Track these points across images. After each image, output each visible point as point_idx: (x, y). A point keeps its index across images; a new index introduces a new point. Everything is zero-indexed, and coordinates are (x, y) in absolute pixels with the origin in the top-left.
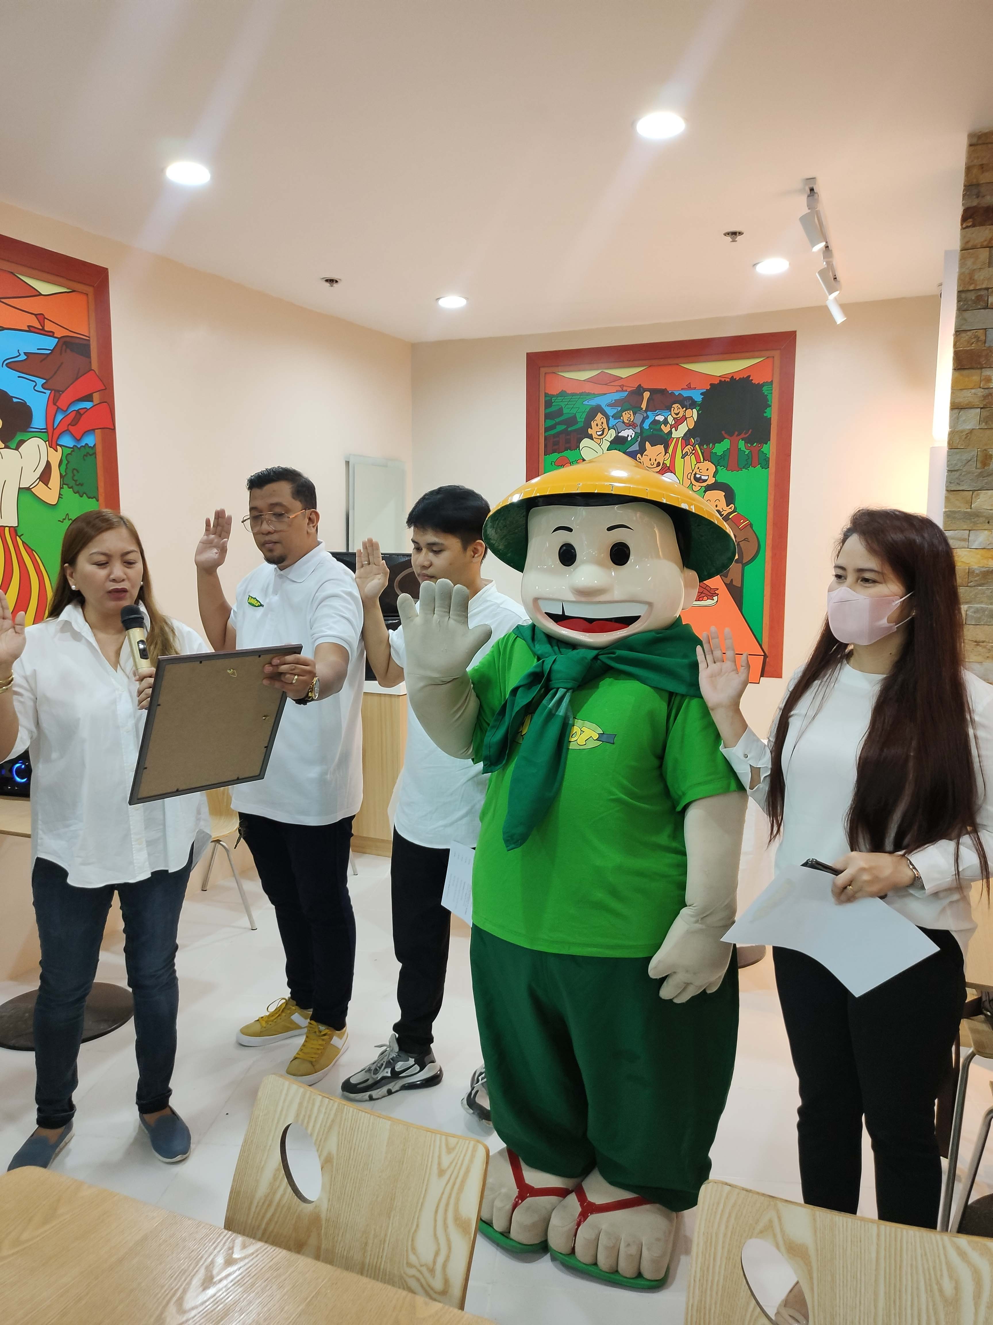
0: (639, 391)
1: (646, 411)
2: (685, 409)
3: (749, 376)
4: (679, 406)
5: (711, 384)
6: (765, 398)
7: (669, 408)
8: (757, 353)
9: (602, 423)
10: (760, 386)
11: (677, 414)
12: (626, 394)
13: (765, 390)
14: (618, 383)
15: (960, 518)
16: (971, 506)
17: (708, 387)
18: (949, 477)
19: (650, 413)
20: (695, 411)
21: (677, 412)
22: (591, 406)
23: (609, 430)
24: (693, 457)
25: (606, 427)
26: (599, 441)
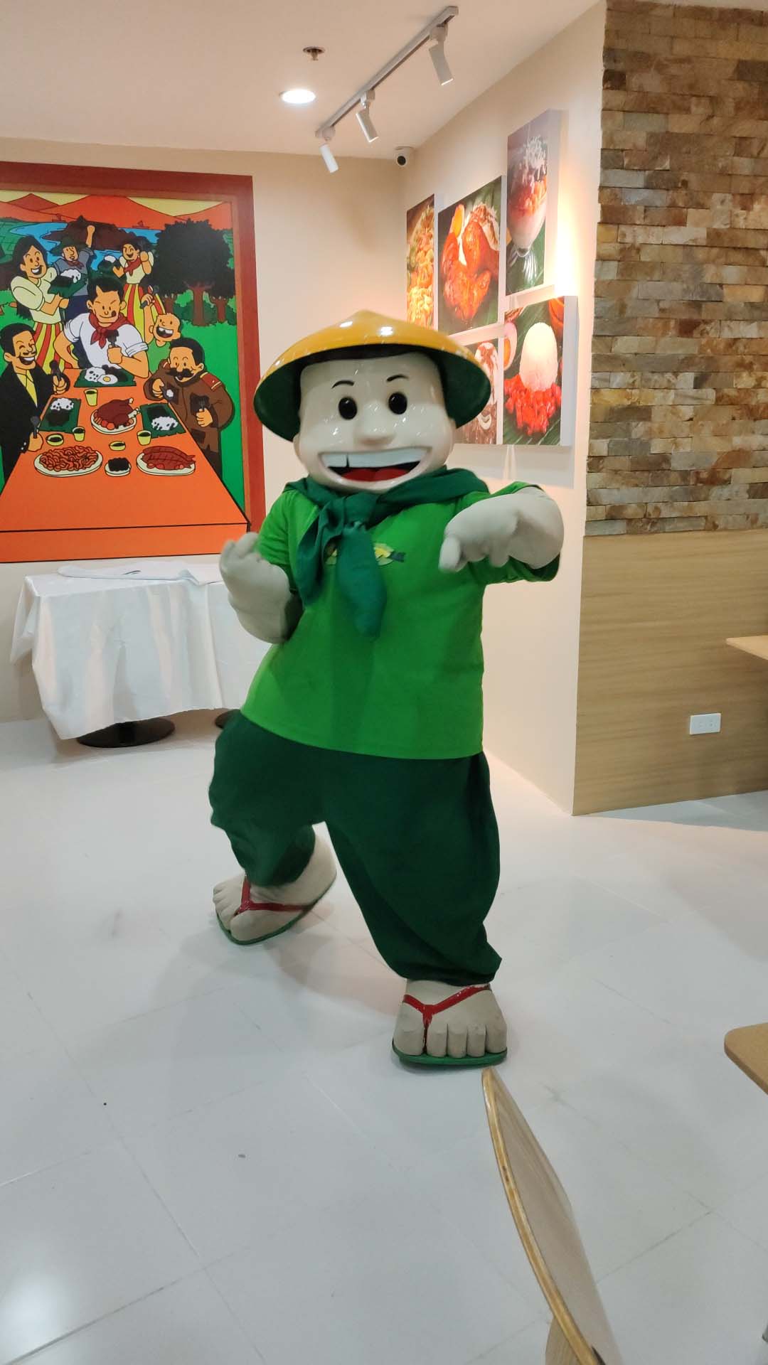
0: (80, 225)
1: (93, 248)
2: (138, 251)
3: (207, 221)
4: (132, 247)
5: (166, 225)
6: (226, 248)
7: (120, 248)
8: (213, 196)
9: (38, 259)
10: (220, 233)
11: (130, 256)
12: (64, 226)
13: (225, 237)
14: (54, 211)
15: (604, 361)
16: (611, 351)
17: (164, 228)
18: (595, 323)
19: (97, 252)
20: (150, 254)
21: (130, 253)
22: (20, 237)
23: (47, 268)
24: (153, 307)
25: (43, 264)
26: (36, 282)
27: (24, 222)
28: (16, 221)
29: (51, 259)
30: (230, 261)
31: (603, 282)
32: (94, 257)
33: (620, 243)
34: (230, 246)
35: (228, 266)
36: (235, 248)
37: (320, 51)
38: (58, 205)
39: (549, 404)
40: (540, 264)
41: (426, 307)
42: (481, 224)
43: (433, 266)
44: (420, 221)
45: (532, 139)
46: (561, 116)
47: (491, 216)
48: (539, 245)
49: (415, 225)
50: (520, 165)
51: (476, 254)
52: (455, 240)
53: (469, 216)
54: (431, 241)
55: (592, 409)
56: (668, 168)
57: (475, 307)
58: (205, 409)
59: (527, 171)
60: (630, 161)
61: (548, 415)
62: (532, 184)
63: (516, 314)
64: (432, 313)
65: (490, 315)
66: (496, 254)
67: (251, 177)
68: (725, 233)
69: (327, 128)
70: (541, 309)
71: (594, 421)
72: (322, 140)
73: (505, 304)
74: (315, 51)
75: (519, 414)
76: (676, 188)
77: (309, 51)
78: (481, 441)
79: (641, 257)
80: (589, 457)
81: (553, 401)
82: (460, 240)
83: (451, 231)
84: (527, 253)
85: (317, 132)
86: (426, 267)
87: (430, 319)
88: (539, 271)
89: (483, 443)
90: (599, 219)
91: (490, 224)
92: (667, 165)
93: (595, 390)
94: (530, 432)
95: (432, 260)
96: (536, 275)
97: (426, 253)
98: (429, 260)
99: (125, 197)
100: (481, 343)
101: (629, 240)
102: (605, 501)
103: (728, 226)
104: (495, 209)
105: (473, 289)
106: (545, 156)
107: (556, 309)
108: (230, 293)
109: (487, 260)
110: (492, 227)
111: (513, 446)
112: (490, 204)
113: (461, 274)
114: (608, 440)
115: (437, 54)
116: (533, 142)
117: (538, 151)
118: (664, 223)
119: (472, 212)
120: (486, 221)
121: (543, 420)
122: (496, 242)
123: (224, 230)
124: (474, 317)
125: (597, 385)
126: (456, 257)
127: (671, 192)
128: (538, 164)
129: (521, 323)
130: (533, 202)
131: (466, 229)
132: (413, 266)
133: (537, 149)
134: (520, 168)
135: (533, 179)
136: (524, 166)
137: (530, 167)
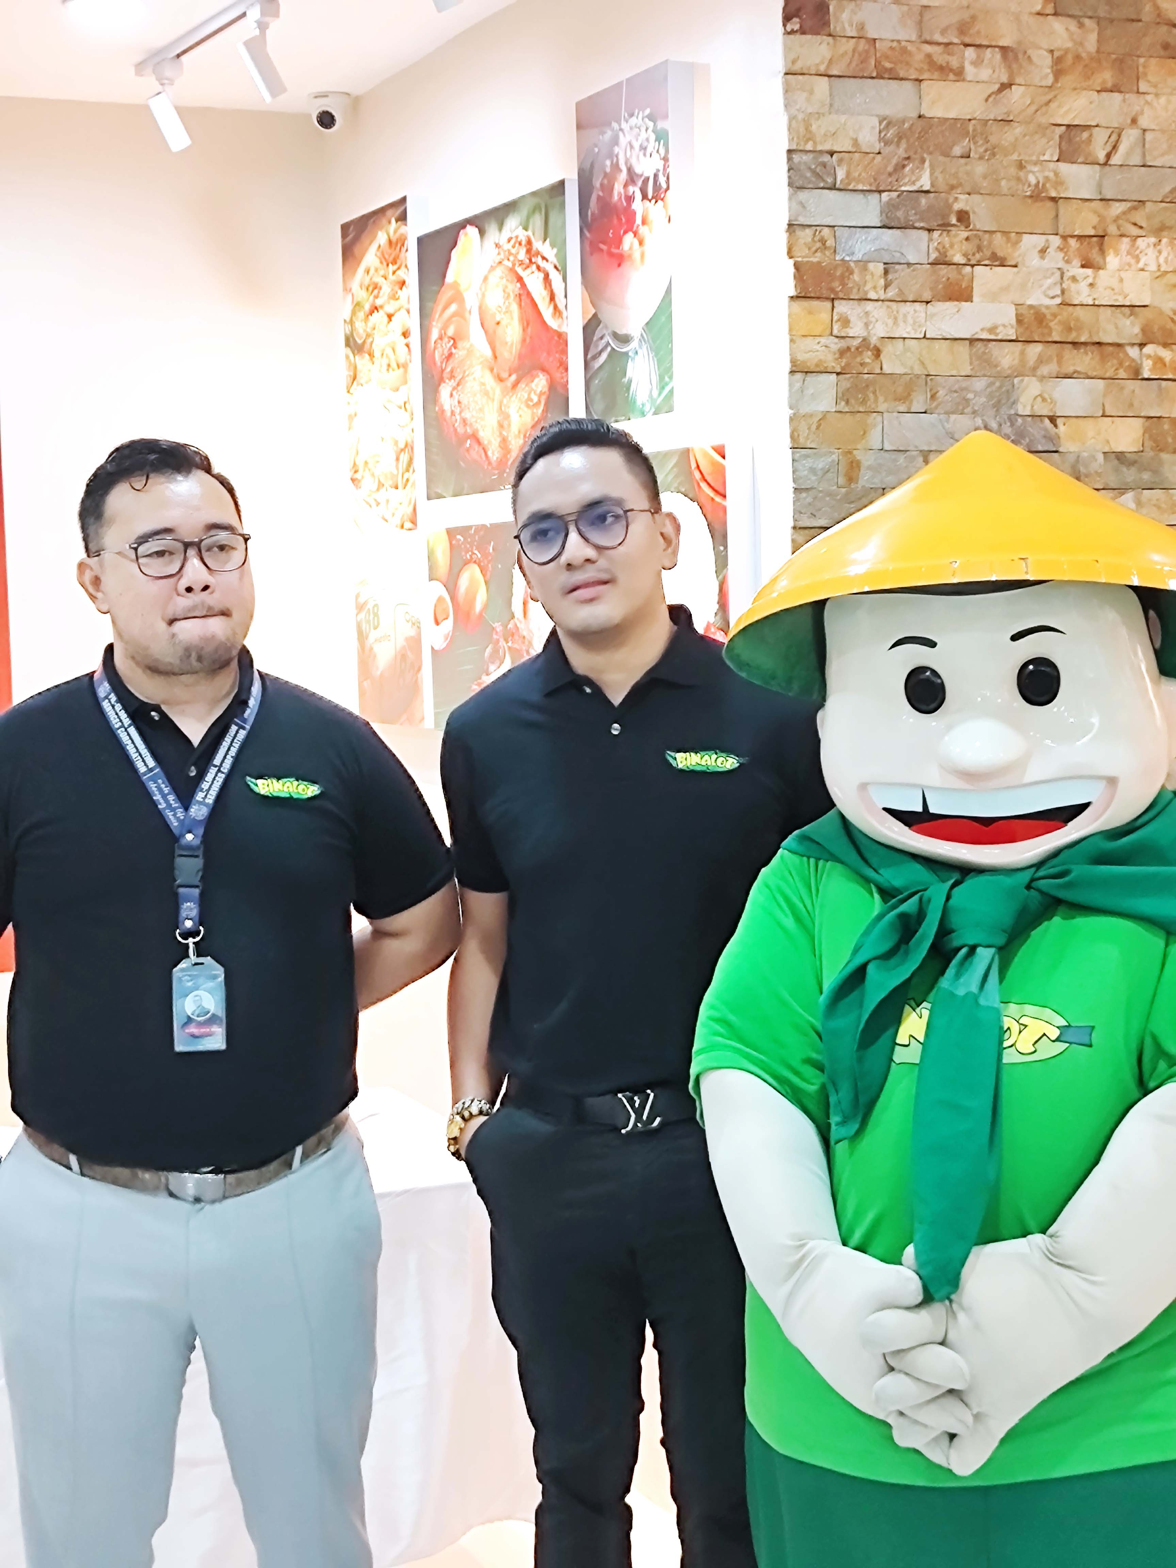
31: (809, 416)
33: (837, 337)
40: (665, 371)
45: (630, 116)
46: (693, 76)
48: (660, 332)
56: (927, 187)
59: (623, 176)
60: (848, 174)
62: (638, 205)
68: (1055, 316)
70: (674, 461)
76: (945, 226)
79: (884, 367)
84: (634, 345)
88: (662, 388)
92: (925, 182)
96: (655, 393)
101: (856, 330)
103: (1058, 301)
106: (662, 151)
107: (706, 469)
116: (633, 121)
117: (647, 140)
118: (927, 296)
127: (936, 234)
128: (646, 167)
130: (641, 243)
133: (644, 135)
134: (608, 170)
135: (638, 196)
136: (616, 167)
137: (630, 170)
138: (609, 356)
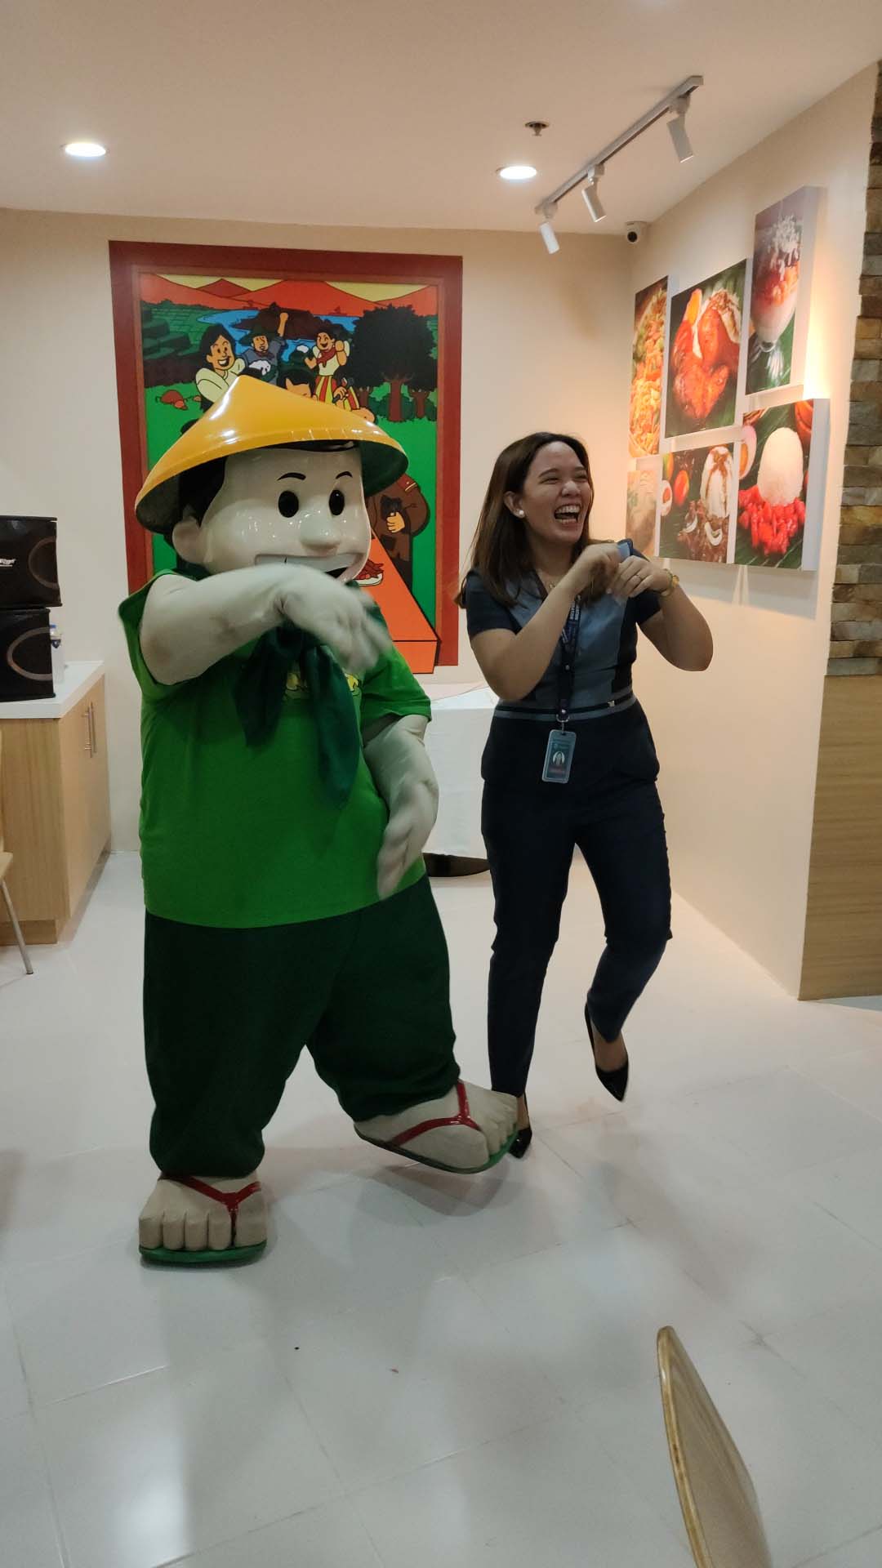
0: (273, 312)
1: (286, 337)
2: (333, 340)
3: (410, 306)
4: (327, 336)
5: (365, 312)
6: (429, 335)
7: (314, 337)
8: (417, 279)
9: (226, 349)
10: (422, 320)
11: (324, 346)
12: (255, 313)
13: (430, 325)
14: (244, 297)
15: (857, 475)
16: (867, 463)
17: (362, 315)
18: (850, 429)
19: (289, 342)
20: (347, 344)
21: (325, 343)
22: (209, 325)
23: (236, 358)
24: (347, 401)
25: (232, 355)
26: (222, 373)
27: (212, 309)
28: (203, 308)
29: (240, 349)
30: (433, 350)
31: (863, 383)
32: (286, 346)
34: (434, 334)
35: (431, 355)
36: (440, 338)
37: (544, 126)
38: (249, 291)
39: (791, 522)
40: (787, 361)
41: (652, 402)
42: (720, 312)
43: (662, 356)
44: (651, 304)
45: (783, 219)
46: (819, 194)
47: (733, 304)
48: (786, 340)
49: (645, 309)
50: (769, 247)
51: (713, 345)
52: (689, 330)
53: (707, 302)
54: (662, 329)
55: (842, 529)
57: (710, 405)
58: (397, 513)
59: (776, 254)
61: (789, 533)
62: (782, 270)
63: (756, 417)
64: (659, 410)
65: (726, 417)
66: (736, 347)
67: (461, 258)
69: (549, 204)
70: (786, 411)
71: (843, 543)
72: (542, 217)
73: (745, 403)
74: (538, 126)
75: (755, 528)
77: (531, 126)
78: (709, 558)
80: (835, 584)
81: (795, 518)
82: (695, 329)
83: (686, 318)
84: (773, 348)
85: (537, 209)
86: (655, 357)
87: (655, 417)
88: (785, 369)
89: (711, 561)
90: (859, 313)
91: (731, 313)
93: (846, 508)
94: (766, 552)
95: (662, 350)
96: (781, 374)
97: (655, 341)
98: (659, 349)
99: (322, 282)
100: (713, 447)
102: (853, 636)
104: (737, 296)
105: (707, 385)
106: (798, 238)
107: (802, 414)
108: (433, 386)
109: (726, 355)
110: (733, 316)
111: (746, 566)
112: (731, 291)
113: (695, 367)
114: (860, 565)
115: (677, 128)
116: (785, 222)
117: (790, 233)
119: (710, 299)
120: (727, 309)
121: (782, 541)
122: (736, 333)
123: (428, 316)
124: (707, 417)
125: (849, 501)
126: (689, 348)
128: (790, 247)
129: (763, 426)
130: (782, 291)
131: (703, 317)
132: (639, 356)
133: (789, 231)
134: (769, 251)
135: (783, 265)
136: (773, 249)
137: (780, 251)
138: (761, 356)
